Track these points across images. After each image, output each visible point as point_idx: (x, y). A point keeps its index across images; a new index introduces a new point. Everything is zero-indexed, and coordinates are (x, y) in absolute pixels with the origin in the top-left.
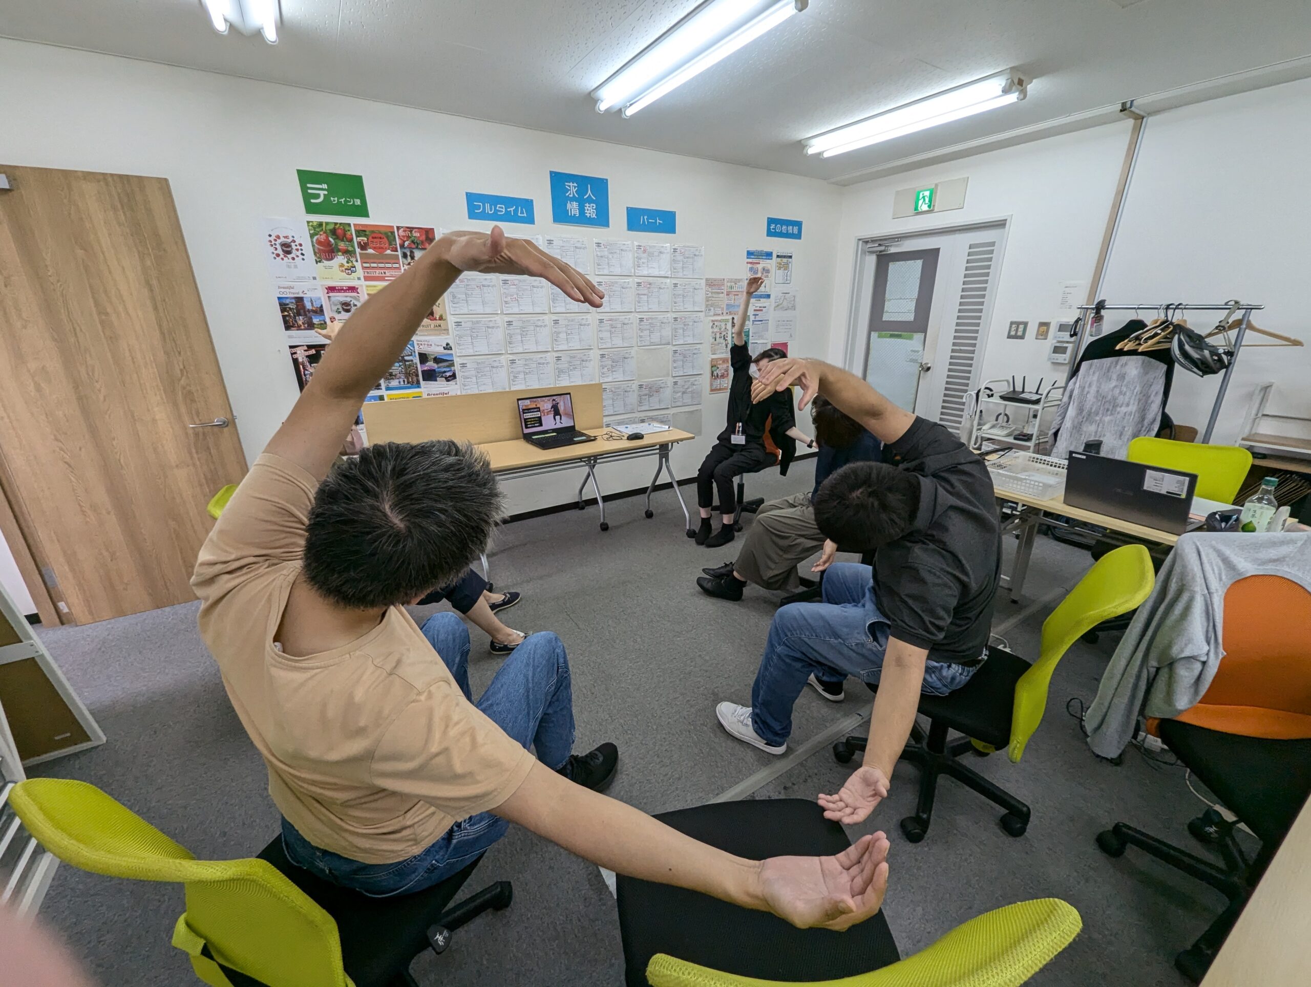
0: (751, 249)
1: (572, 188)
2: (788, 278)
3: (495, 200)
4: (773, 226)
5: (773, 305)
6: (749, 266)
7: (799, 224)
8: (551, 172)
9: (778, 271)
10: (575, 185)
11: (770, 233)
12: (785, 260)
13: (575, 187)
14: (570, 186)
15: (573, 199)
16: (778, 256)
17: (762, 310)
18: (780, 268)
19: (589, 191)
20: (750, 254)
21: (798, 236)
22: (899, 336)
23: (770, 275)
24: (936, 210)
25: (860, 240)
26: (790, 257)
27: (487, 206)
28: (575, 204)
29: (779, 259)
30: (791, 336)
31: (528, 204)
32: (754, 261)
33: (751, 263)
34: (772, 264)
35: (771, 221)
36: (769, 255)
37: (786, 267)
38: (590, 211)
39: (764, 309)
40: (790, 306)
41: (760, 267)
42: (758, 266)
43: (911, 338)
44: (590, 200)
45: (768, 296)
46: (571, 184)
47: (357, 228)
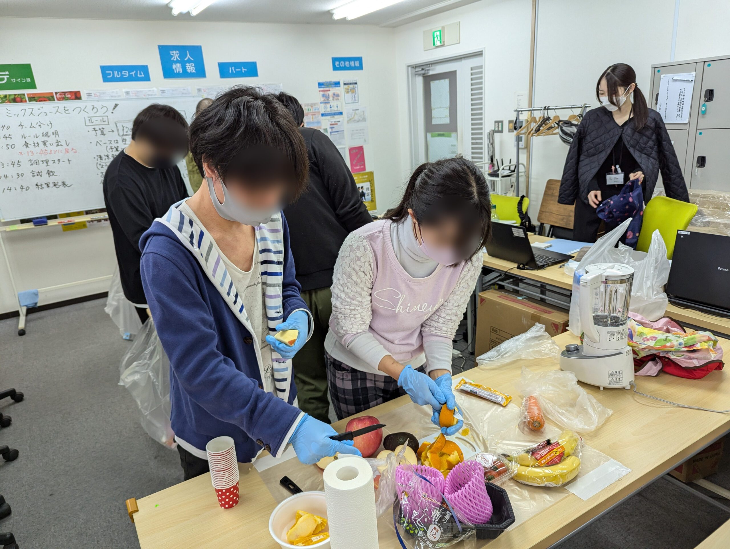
0: (321, 81)
1: (175, 55)
2: (356, 99)
3: (120, 68)
4: (337, 63)
5: (346, 119)
6: (322, 93)
7: (360, 59)
8: (159, 46)
9: (347, 95)
10: (177, 52)
11: (335, 68)
12: (351, 86)
13: (177, 54)
14: (173, 53)
15: (177, 62)
16: (345, 84)
17: (337, 124)
18: (348, 92)
19: (188, 56)
20: (320, 85)
21: (361, 68)
22: (442, 135)
23: (340, 98)
24: (446, 44)
25: (409, 66)
26: (356, 83)
27: (116, 73)
28: (179, 65)
29: (346, 86)
30: (365, 141)
31: (145, 69)
32: (325, 89)
33: (323, 91)
34: (340, 90)
35: (334, 60)
36: (337, 84)
37: (353, 91)
38: (191, 68)
39: (338, 123)
40: (361, 119)
41: (331, 93)
42: (329, 92)
43: (450, 136)
44: (189, 61)
45: (341, 113)
46: (174, 52)
47: (29, 96)
